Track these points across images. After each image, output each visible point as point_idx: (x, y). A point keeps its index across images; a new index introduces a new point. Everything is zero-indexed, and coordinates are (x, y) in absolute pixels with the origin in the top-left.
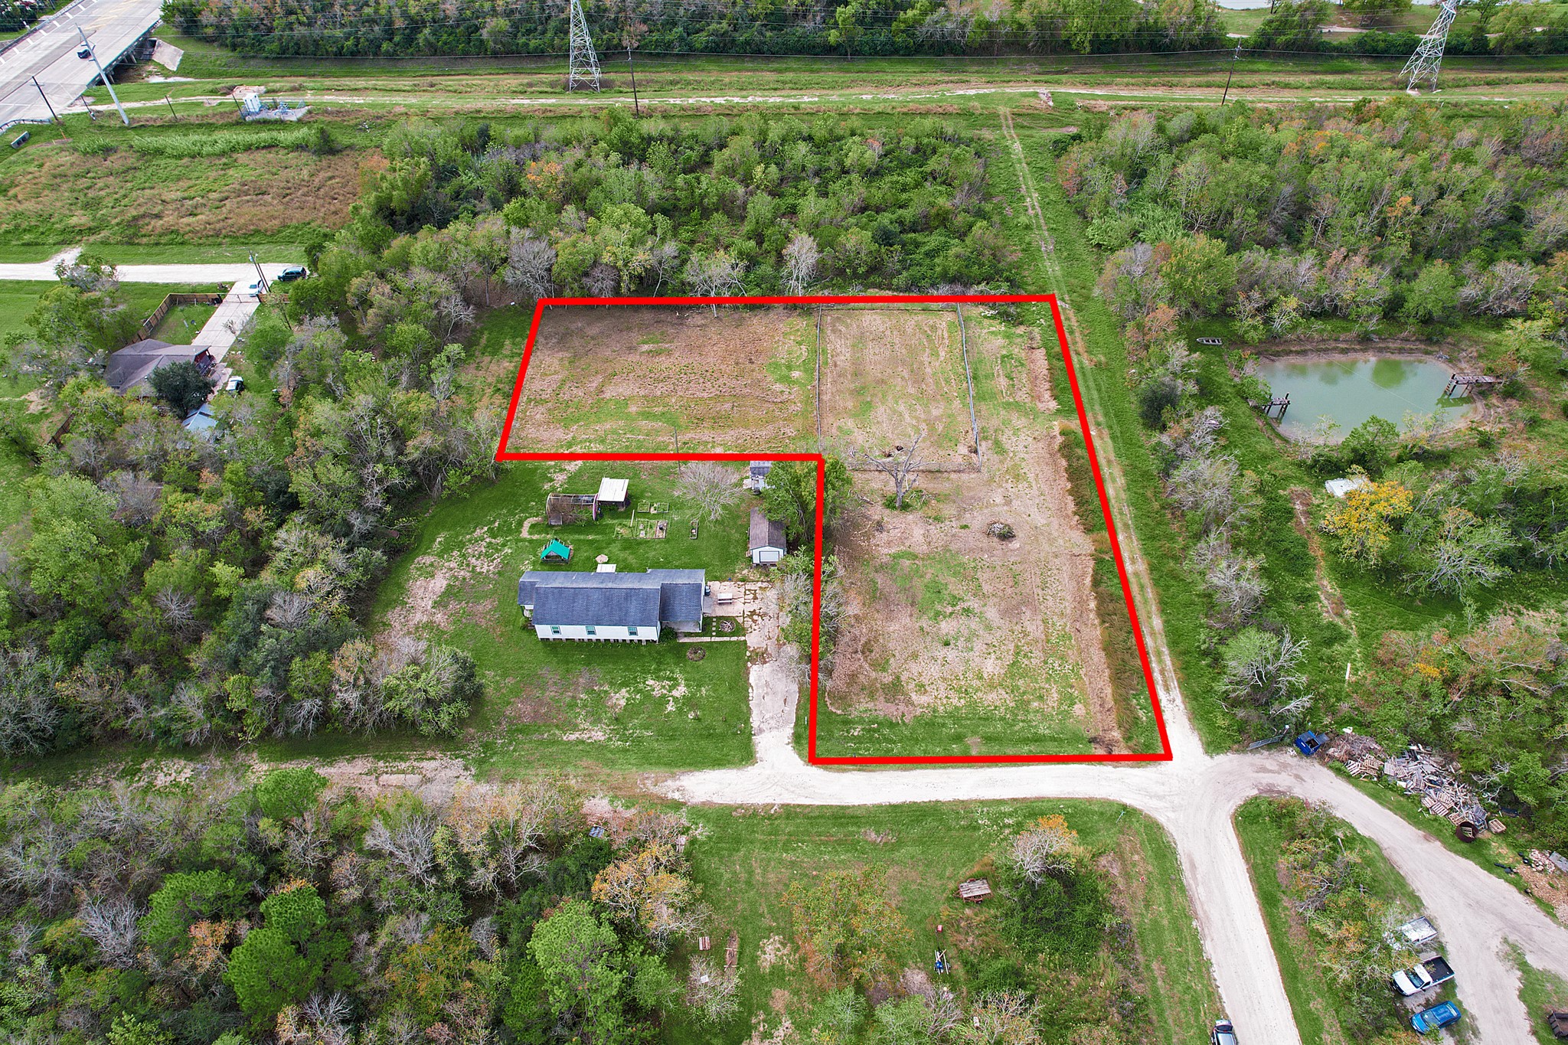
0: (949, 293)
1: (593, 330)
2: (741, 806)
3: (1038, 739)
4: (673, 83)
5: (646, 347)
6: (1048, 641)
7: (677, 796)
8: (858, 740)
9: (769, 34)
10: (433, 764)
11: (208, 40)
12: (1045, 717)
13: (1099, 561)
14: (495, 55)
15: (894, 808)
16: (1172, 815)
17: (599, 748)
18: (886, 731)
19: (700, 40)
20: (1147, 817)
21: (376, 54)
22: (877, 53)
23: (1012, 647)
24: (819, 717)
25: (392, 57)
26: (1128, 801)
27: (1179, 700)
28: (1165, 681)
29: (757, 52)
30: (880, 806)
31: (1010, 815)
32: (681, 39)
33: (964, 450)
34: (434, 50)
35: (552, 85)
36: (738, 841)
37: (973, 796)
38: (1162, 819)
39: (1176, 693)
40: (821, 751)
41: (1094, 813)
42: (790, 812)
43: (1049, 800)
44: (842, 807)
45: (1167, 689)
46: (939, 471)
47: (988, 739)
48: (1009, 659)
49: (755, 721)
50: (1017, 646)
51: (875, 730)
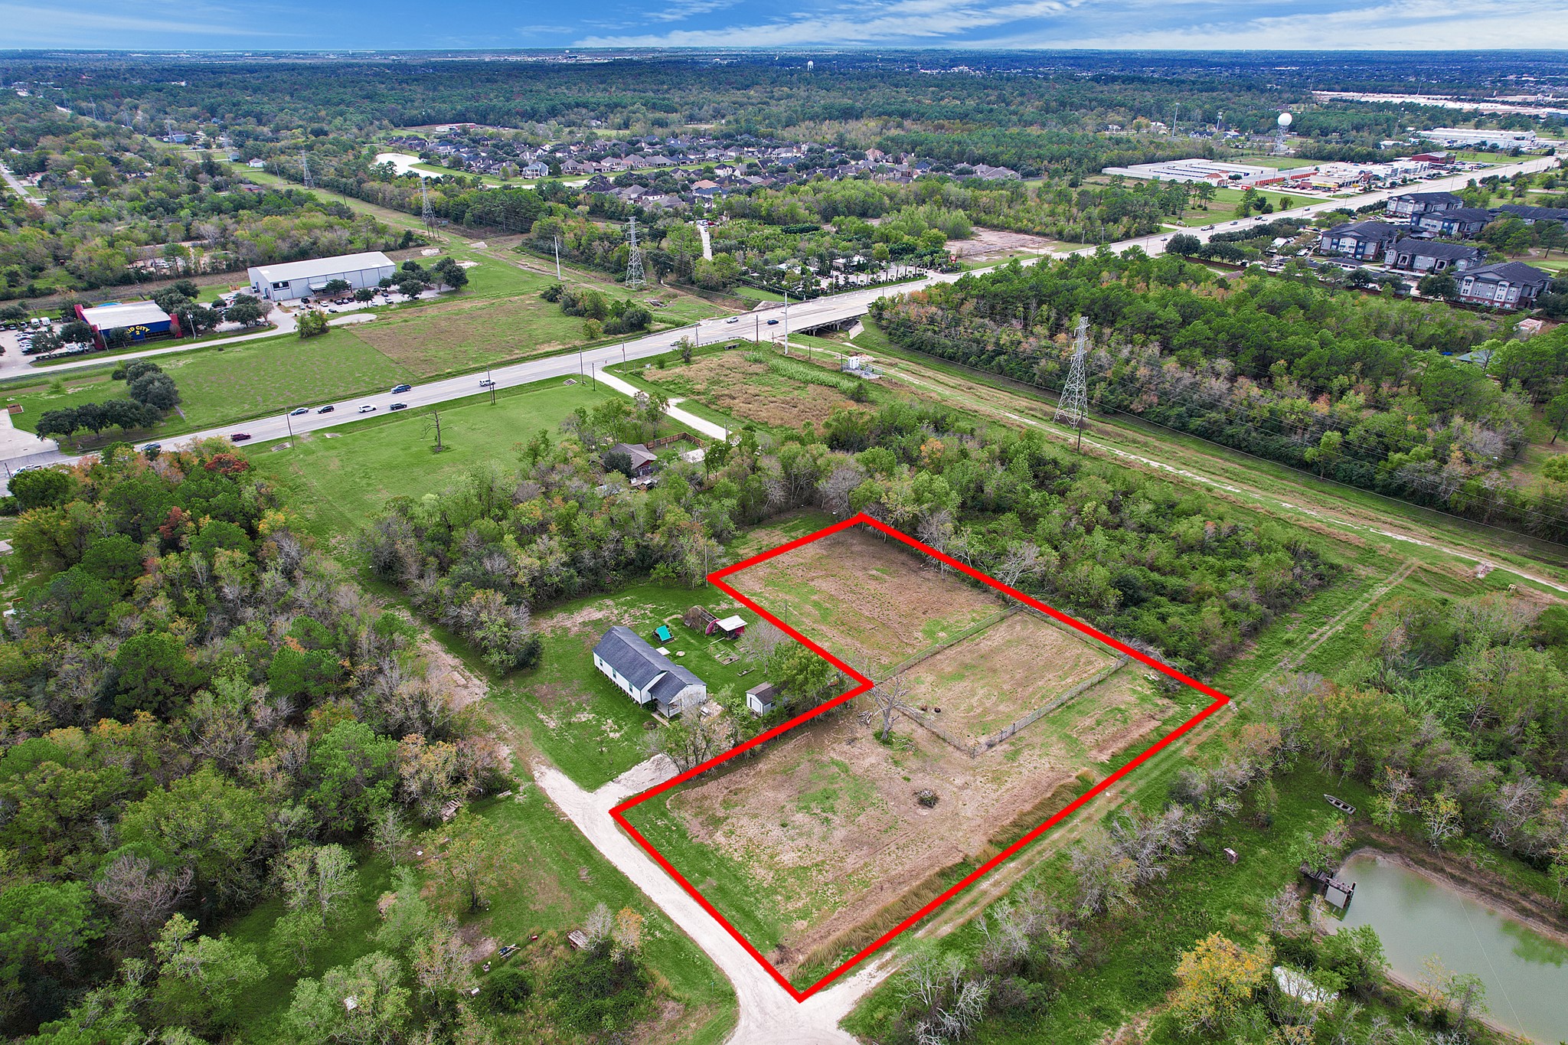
0: (1137, 649)
1: (856, 548)
2: (553, 804)
3: (748, 915)
4: (1134, 441)
5: (874, 572)
6: (849, 876)
7: (537, 775)
8: (655, 827)
9: (1254, 434)
10: (478, 682)
11: (882, 328)
12: (774, 908)
13: (965, 863)
14: (1039, 387)
15: (615, 870)
16: (753, 1027)
17: (545, 729)
18: (675, 836)
19: (1196, 423)
20: (737, 1013)
21: (964, 363)
22: (1351, 482)
23: (819, 859)
24: (654, 799)
25: (974, 367)
26: (740, 993)
27: (875, 982)
28: (888, 962)
29: (1239, 447)
30: (609, 863)
31: (664, 932)
32: (1179, 416)
33: (983, 740)
34: (1001, 371)
35: (1046, 414)
36: (528, 817)
37: (661, 904)
38: (742, 1022)
39: (882, 976)
40: (627, 815)
41: (709, 978)
42: (569, 827)
43: (697, 946)
44: (593, 846)
45: (880, 968)
46: (944, 740)
47: (721, 890)
48: (808, 863)
49: (623, 776)
50: (823, 862)
51: (670, 830)
